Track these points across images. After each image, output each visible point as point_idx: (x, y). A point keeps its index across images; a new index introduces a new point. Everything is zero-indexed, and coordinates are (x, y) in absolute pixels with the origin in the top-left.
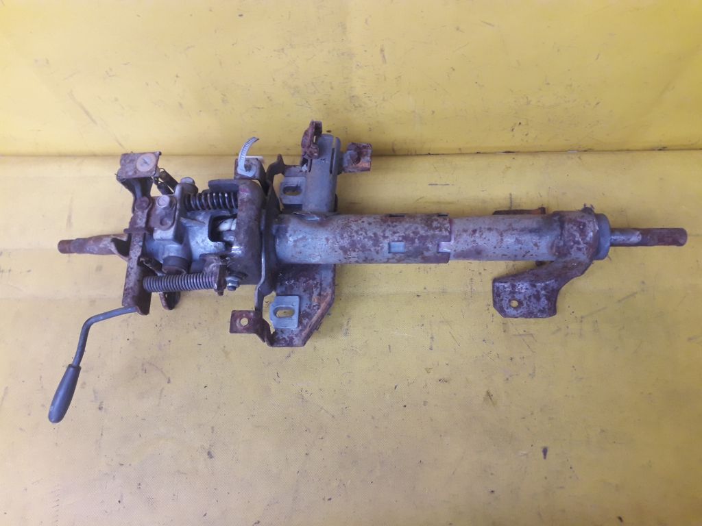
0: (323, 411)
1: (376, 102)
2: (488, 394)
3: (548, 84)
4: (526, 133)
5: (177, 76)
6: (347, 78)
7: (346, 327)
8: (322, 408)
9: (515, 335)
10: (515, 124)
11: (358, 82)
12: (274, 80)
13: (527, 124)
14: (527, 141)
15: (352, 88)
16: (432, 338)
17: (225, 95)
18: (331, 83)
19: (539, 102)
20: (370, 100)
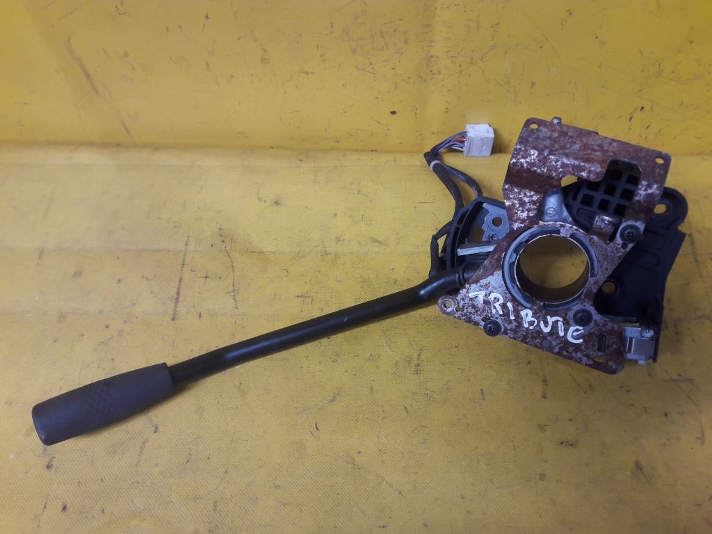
0: (384, 484)
1: (460, 66)
2: (638, 466)
3: (691, 42)
4: (646, 126)
5: (207, 17)
6: (428, 26)
7: (416, 362)
8: (383, 480)
9: (667, 380)
10: (636, 109)
11: (441, 32)
12: (332, 26)
13: (651, 110)
14: (646, 138)
15: (432, 41)
16: (545, 381)
17: (266, 51)
18: (405, 33)
19: (674, 72)
20: (452, 62)
